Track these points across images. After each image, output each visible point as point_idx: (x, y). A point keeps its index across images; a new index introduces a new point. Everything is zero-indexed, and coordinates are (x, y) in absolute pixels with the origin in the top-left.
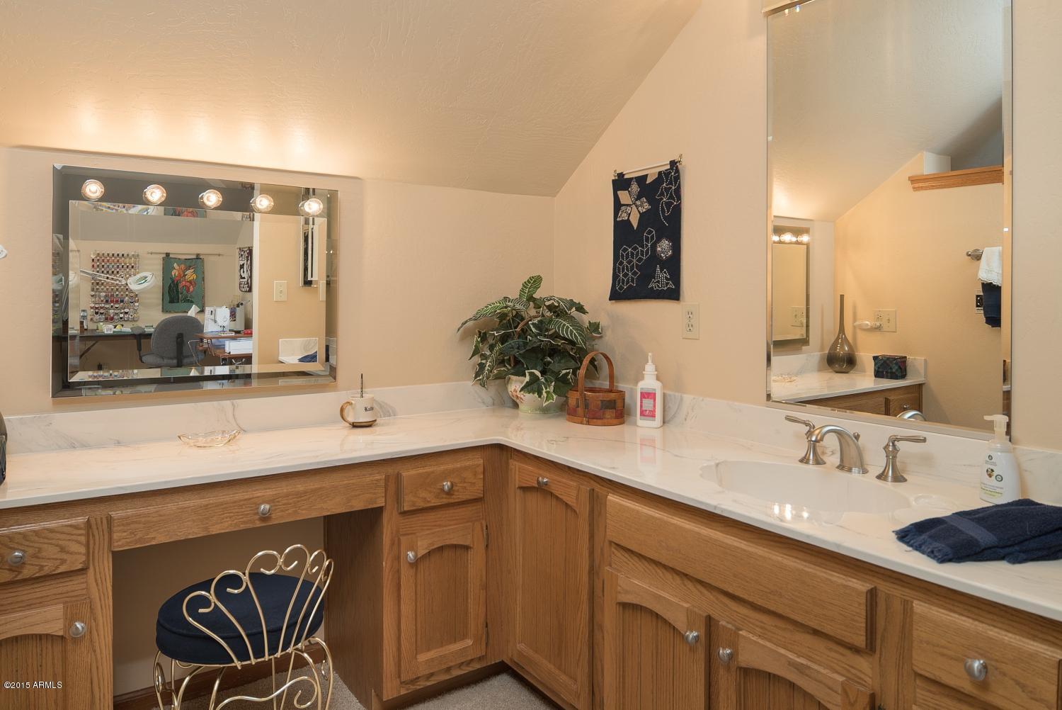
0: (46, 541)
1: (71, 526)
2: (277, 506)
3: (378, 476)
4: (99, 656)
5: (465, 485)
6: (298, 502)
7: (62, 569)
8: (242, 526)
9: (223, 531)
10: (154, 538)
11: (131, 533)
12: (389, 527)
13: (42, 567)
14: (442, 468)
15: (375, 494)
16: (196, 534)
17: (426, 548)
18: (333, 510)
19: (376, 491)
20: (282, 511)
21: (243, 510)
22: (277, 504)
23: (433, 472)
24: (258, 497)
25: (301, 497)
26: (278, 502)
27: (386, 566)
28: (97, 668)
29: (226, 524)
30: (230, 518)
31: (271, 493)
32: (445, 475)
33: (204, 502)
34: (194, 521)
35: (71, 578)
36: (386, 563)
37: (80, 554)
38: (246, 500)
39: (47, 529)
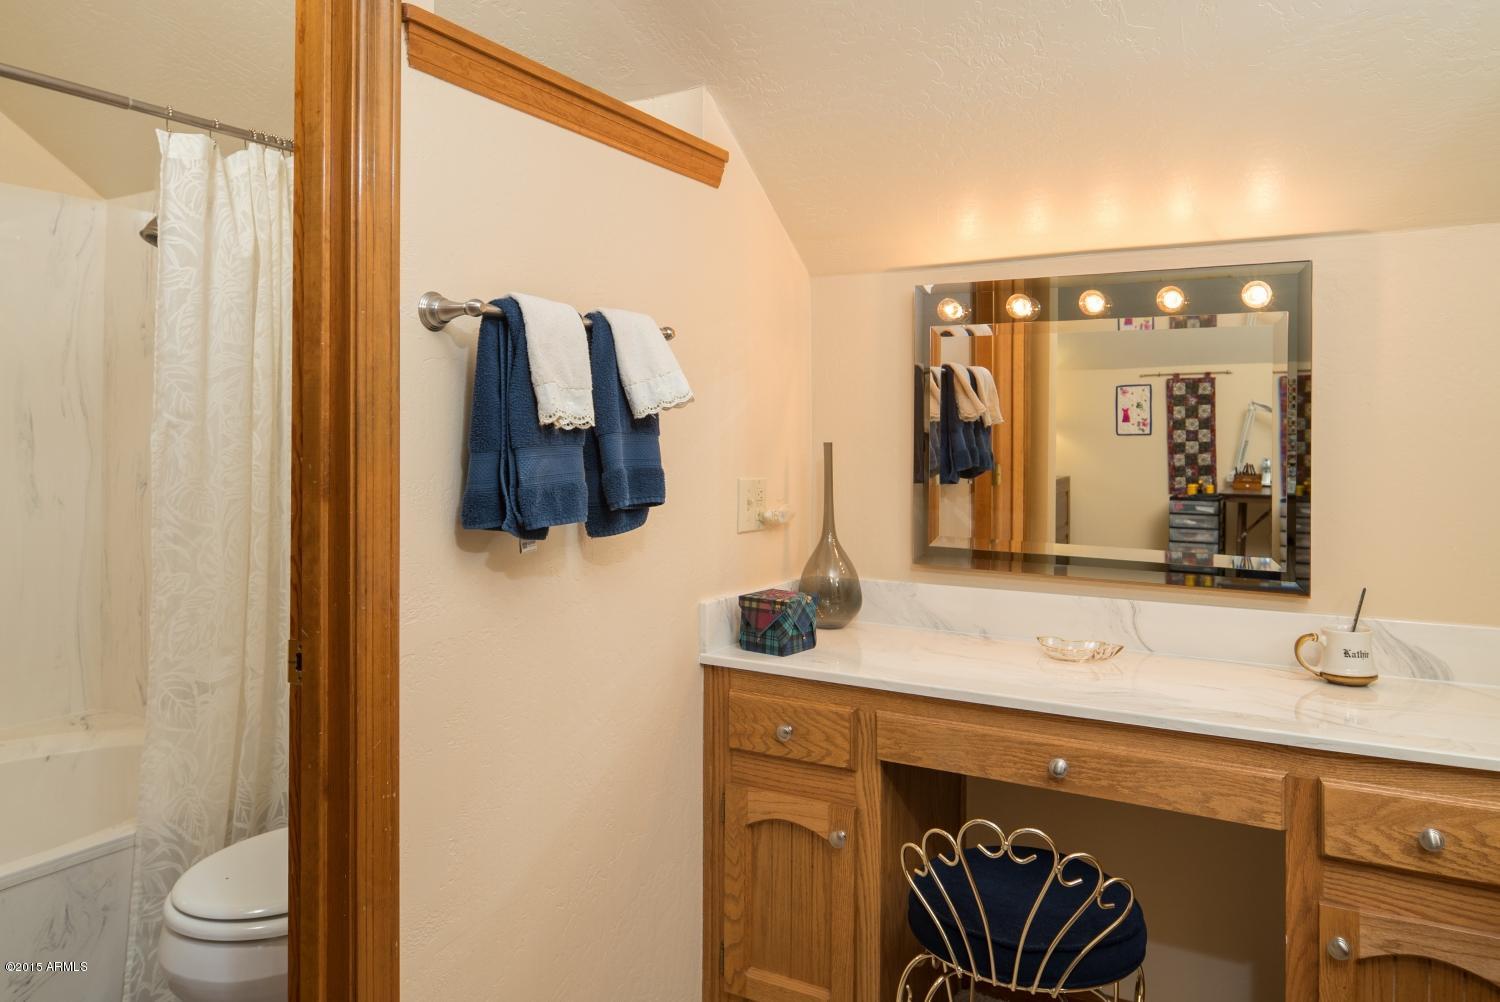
0: (813, 723)
1: (836, 713)
2: (1083, 768)
3: (1275, 773)
4: (866, 885)
5: (1486, 850)
6: (1118, 772)
7: (827, 761)
8: (1031, 781)
9: (1004, 779)
10: (920, 758)
11: (896, 743)
12: (1299, 874)
13: (809, 753)
14: (1425, 797)
15: (1260, 802)
16: (971, 771)
17: (1381, 947)
18: (1179, 806)
19: (1263, 799)
20: (1091, 778)
21: (1031, 758)
22: (1083, 765)
23: (1396, 800)
24: (1054, 745)
25: (1121, 766)
26: (1085, 762)
27: (1291, 945)
28: (865, 897)
29: (1010, 772)
30: (1015, 763)
31: (1074, 745)
32: (1431, 813)
33: (979, 729)
34: (967, 753)
35: (840, 777)
36: (1292, 939)
37: (844, 749)
38: (1036, 744)
39: (815, 711)
